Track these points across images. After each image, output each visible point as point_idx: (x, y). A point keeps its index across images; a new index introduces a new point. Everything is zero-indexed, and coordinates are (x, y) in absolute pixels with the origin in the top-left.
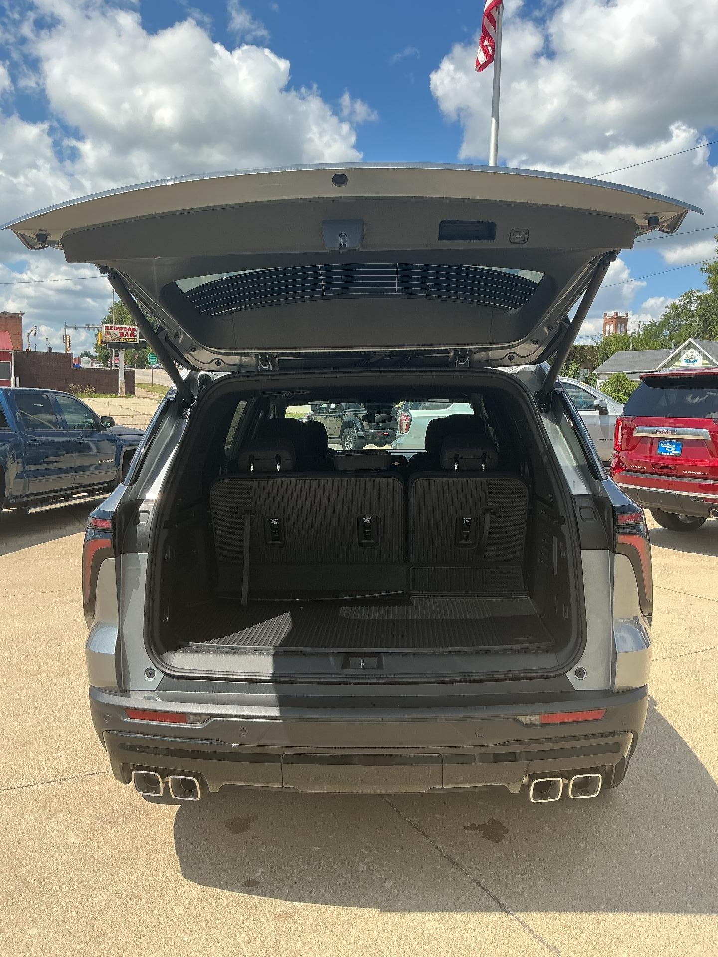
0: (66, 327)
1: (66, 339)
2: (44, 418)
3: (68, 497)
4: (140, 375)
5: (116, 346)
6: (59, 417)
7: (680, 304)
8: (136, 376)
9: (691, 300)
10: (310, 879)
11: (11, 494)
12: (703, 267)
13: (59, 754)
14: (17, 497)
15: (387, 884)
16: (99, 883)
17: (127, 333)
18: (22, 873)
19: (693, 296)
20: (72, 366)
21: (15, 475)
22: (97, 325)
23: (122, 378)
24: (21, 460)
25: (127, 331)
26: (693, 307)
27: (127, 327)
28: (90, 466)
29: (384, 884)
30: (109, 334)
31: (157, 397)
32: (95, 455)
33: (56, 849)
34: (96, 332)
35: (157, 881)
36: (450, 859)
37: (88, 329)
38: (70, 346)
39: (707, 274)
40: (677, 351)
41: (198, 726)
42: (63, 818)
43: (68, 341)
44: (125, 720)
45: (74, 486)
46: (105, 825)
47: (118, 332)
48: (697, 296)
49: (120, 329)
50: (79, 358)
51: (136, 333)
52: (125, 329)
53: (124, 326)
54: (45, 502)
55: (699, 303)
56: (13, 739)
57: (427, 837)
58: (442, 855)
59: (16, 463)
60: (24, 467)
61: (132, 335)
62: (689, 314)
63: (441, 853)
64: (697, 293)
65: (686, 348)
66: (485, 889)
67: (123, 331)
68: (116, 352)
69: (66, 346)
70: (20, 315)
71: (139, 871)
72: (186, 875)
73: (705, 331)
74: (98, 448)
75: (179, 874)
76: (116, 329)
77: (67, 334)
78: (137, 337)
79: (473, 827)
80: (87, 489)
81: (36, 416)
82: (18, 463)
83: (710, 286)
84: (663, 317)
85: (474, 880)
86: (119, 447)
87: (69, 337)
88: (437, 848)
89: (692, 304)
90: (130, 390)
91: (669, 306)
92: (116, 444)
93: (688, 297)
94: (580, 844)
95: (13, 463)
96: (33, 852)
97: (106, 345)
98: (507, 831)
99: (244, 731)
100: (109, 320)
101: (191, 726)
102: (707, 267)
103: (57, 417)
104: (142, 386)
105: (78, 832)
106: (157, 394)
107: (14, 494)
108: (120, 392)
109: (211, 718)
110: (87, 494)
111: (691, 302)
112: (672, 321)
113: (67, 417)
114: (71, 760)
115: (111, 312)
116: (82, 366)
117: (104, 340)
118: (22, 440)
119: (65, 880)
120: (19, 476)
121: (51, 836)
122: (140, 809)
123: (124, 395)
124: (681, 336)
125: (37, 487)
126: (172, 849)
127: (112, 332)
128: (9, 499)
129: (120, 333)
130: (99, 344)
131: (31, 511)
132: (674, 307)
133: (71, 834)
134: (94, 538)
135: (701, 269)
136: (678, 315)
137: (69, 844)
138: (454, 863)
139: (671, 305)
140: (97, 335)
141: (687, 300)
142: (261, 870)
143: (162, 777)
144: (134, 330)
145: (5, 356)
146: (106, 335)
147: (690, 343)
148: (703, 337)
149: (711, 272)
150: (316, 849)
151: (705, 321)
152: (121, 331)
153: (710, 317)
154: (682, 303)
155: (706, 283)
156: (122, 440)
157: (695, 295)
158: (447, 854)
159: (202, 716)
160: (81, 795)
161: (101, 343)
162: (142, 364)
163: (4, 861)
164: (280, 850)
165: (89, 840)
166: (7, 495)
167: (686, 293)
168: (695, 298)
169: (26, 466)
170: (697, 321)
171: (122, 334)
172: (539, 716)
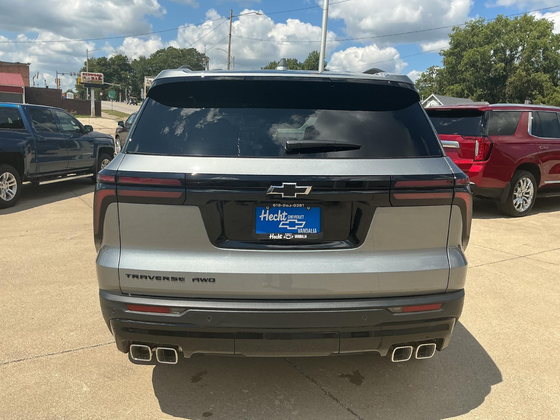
0: (57, 73)
1: (58, 81)
2: (48, 125)
3: (64, 176)
4: (105, 105)
5: (90, 86)
6: (58, 125)
7: (427, 74)
8: (102, 105)
9: (433, 72)
10: (244, 411)
11: (28, 172)
12: (441, 52)
13: (72, 334)
14: (31, 174)
15: (295, 413)
16: (106, 417)
17: (96, 78)
18: (53, 411)
19: (435, 70)
20: (62, 98)
21: (30, 160)
22: (77, 73)
23: (93, 106)
24: (34, 152)
25: (97, 77)
26: (434, 76)
27: (97, 74)
28: (75, 156)
29: (293, 413)
30: (85, 78)
31: (115, 118)
32: (79, 150)
33: (74, 395)
34: (77, 77)
35: (145, 415)
36: (331, 396)
37: (71, 75)
38: (60, 85)
39: (443, 57)
40: (425, 101)
41: (178, 315)
42: (78, 375)
43: (59, 82)
44: (126, 311)
45: (68, 169)
46: (106, 379)
47: (90, 77)
48: (437, 70)
49: (92, 75)
50: (66, 94)
51: (102, 78)
52: (95, 75)
53: (94, 73)
54: (49, 178)
55: (437, 74)
56: (40, 325)
57: (315, 382)
58: (326, 394)
59: (31, 153)
60: (36, 155)
61: (100, 79)
62: (431, 80)
63: (325, 393)
64: (436, 68)
65: (430, 100)
66: (356, 415)
67: (94, 76)
68: (89, 90)
69: (58, 85)
70: (28, 65)
71: (132, 408)
72: (164, 410)
73: (440, 90)
74: (81, 146)
75: (159, 410)
76: (89, 75)
77: (58, 78)
78: (103, 81)
79: (342, 376)
80: (76, 171)
81: (43, 124)
82: (32, 153)
83: (444, 64)
84: (417, 82)
85: (348, 409)
86: (96, 145)
87: (59, 80)
88: (322, 389)
89: (433, 74)
90: (98, 114)
91: (421, 75)
92: (94, 144)
93: (432, 70)
94: (410, 385)
95: (29, 153)
96: (59, 398)
97: (83, 85)
98: (363, 378)
99: (209, 318)
100: (84, 70)
101: (174, 315)
102: (443, 52)
103: (57, 126)
104: (107, 111)
105: (88, 384)
106: (116, 117)
107: (30, 172)
108: (92, 114)
109: (186, 310)
110: (76, 174)
111: (433, 73)
112: (421, 84)
113: (63, 126)
114: (80, 337)
115: (86, 64)
116: (67, 98)
117: (82, 81)
118: (35, 138)
119: (83, 415)
120: (33, 161)
121: (71, 387)
122: (129, 369)
123: (94, 116)
124: (426, 93)
125: (45, 168)
126: (153, 393)
127: (87, 77)
128: (27, 175)
129: (92, 77)
130: (79, 84)
131: (41, 183)
132: (423, 76)
133: (84, 385)
134: (101, 189)
135: (440, 53)
136: (425, 81)
137: (84, 392)
138: (334, 399)
139: (422, 74)
140: (77, 79)
141: (431, 72)
142: (213, 406)
143: (151, 349)
144: (101, 76)
145: (19, 89)
146: (83, 78)
147: (433, 97)
148: (439, 94)
149: (445, 55)
150: (246, 391)
151: (441, 84)
152: (92, 76)
153: (443, 82)
154: (428, 73)
155: (442, 62)
156: (98, 141)
157: (435, 69)
158: (329, 393)
159: (180, 309)
160: (88, 360)
161: (80, 84)
162: (105, 98)
163: (40, 404)
164: (224, 392)
165: (97, 389)
166: (25, 173)
167: (431, 68)
168: (436, 71)
169: (37, 155)
170: (435, 85)
171: (93, 78)
172: (401, 307)
